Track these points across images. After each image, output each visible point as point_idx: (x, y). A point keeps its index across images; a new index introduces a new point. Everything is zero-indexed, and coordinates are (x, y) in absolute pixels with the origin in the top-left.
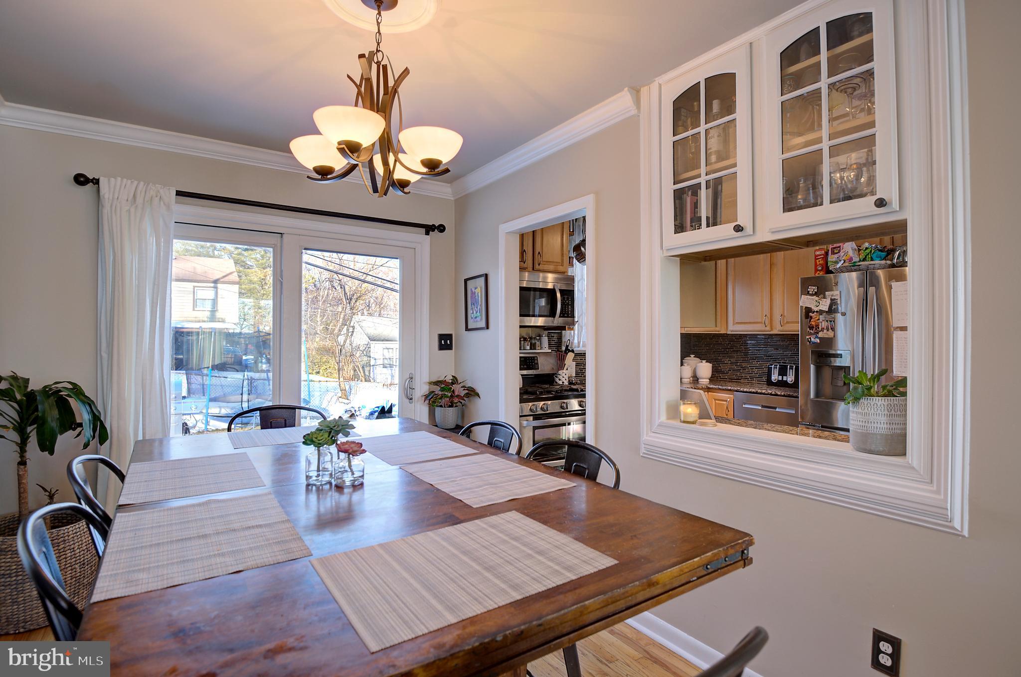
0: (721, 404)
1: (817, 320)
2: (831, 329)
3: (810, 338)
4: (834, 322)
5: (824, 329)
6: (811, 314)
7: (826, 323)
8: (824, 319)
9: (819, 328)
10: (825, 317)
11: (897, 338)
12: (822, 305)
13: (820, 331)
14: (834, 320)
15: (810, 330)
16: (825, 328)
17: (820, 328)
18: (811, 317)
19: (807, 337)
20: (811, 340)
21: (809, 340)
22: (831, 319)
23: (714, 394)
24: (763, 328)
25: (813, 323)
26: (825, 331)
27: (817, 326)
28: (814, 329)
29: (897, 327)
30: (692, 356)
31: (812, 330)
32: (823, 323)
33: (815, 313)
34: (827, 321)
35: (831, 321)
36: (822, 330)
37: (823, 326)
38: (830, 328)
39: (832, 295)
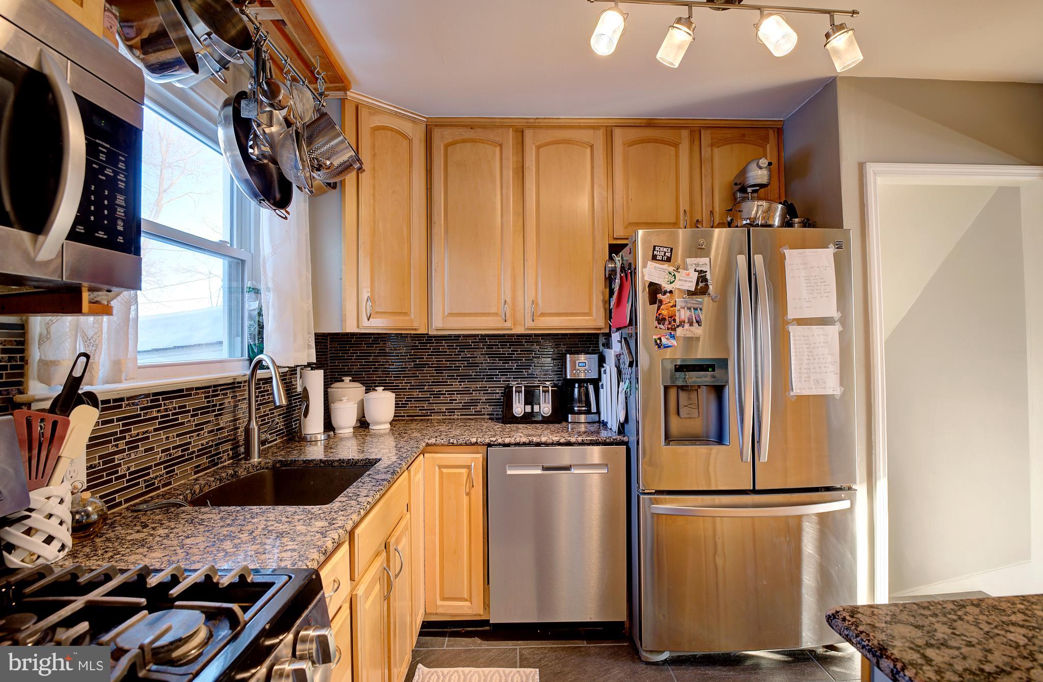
0: (455, 473)
1: (672, 307)
2: (697, 322)
3: (660, 339)
4: (701, 309)
5: (684, 322)
6: (660, 296)
7: (688, 313)
8: (683, 305)
9: (675, 320)
10: (686, 302)
11: (794, 336)
12: (679, 280)
13: (678, 326)
14: (701, 306)
15: (659, 324)
16: (687, 321)
17: (678, 321)
18: (661, 302)
19: (654, 337)
20: (661, 341)
21: (658, 341)
22: (696, 306)
23: (438, 455)
24: (501, 324)
25: (665, 312)
26: (687, 326)
27: (671, 317)
28: (667, 322)
29: (794, 320)
30: (347, 379)
31: (663, 325)
32: (682, 311)
33: (668, 294)
34: (689, 309)
35: (696, 309)
36: (682, 324)
37: (683, 317)
38: (695, 321)
39: (697, 265)
